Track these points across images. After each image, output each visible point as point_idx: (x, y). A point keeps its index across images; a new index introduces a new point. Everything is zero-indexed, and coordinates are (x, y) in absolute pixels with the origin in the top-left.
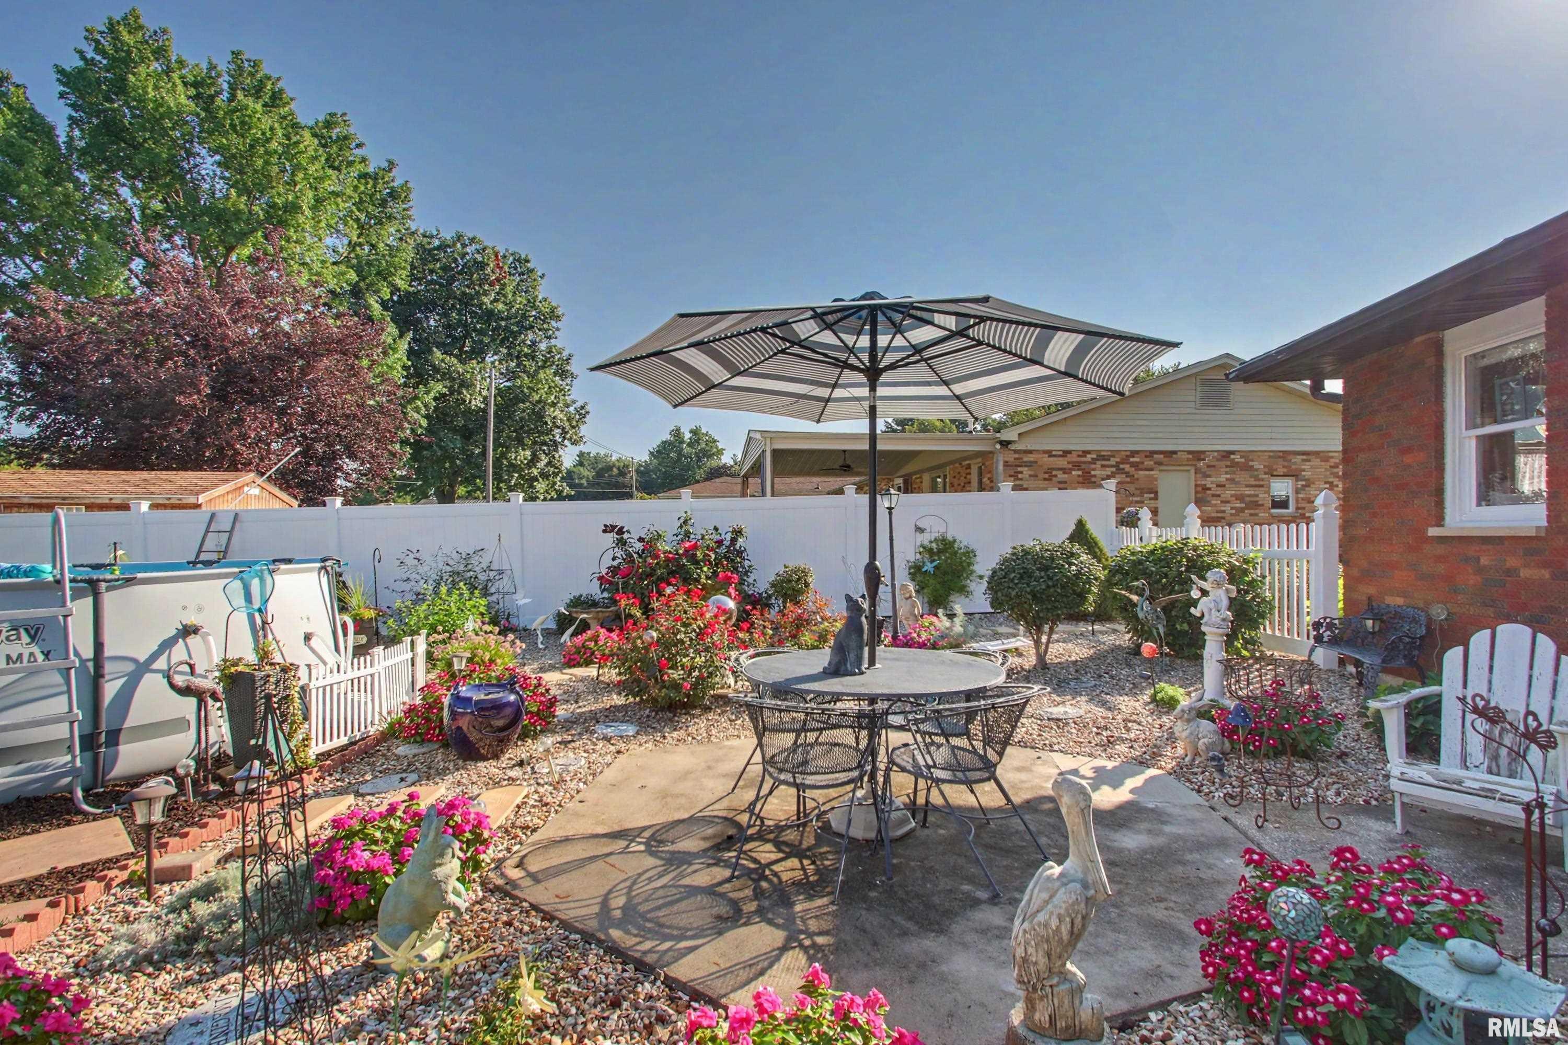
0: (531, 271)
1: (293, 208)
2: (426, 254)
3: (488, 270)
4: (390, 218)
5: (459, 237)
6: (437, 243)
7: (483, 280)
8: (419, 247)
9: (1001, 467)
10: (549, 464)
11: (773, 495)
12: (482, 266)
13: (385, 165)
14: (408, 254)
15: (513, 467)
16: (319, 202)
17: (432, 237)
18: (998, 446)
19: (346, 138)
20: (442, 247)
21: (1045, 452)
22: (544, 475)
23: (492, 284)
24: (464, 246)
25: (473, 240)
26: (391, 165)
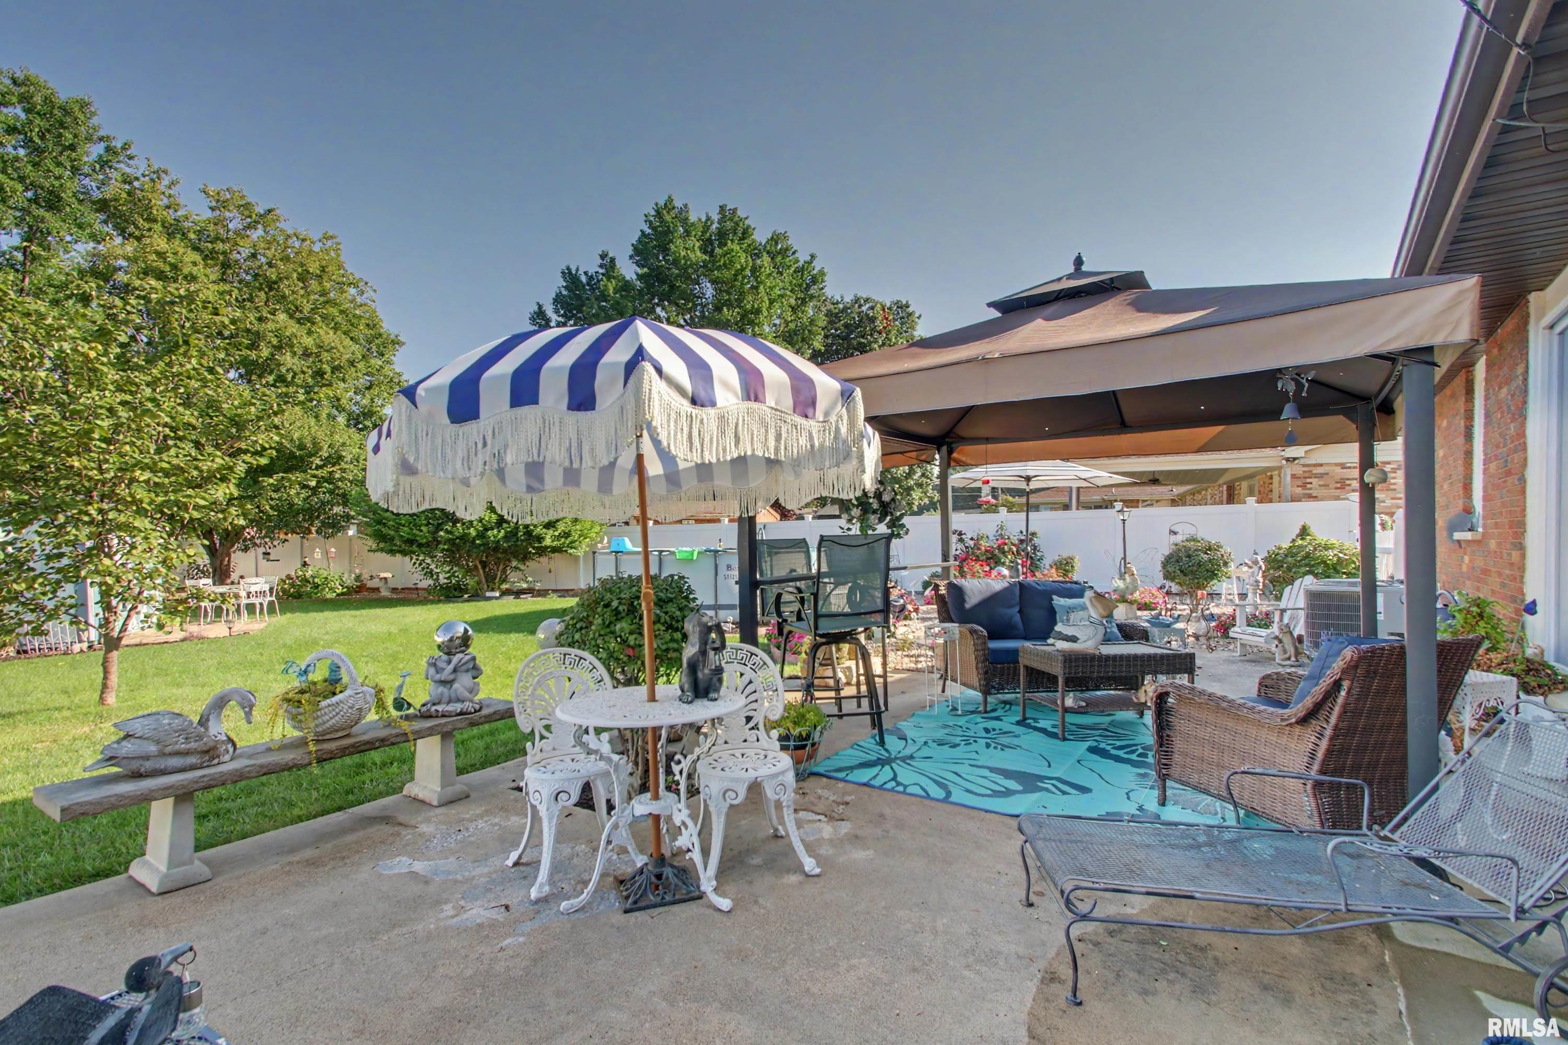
0: (910, 314)
1: (758, 312)
2: (833, 317)
3: (878, 323)
4: (812, 297)
5: (857, 300)
6: (841, 306)
7: (873, 330)
8: (829, 314)
9: (1289, 478)
10: (923, 475)
11: (1078, 509)
12: (872, 320)
13: (808, 258)
14: (822, 321)
15: (896, 480)
16: (771, 302)
17: (837, 303)
18: (1284, 462)
19: (787, 250)
20: (845, 310)
21: (1337, 465)
22: (920, 485)
23: (880, 333)
24: (860, 306)
25: (867, 300)
26: (813, 256)
